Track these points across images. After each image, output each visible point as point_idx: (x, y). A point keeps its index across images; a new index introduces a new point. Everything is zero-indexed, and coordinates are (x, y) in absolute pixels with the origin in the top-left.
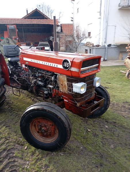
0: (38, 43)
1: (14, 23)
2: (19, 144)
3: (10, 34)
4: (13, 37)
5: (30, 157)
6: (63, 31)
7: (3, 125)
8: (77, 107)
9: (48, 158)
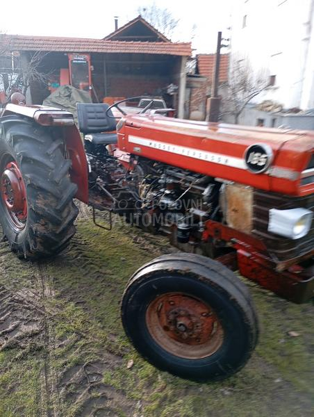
0: (138, 100)
1: (85, 50)
2: (111, 352)
3: (75, 76)
4: (81, 84)
5: (144, 391)
6: (200, 72)
7: (68, 297)
8: (278, 274)
9: (190, 399)
